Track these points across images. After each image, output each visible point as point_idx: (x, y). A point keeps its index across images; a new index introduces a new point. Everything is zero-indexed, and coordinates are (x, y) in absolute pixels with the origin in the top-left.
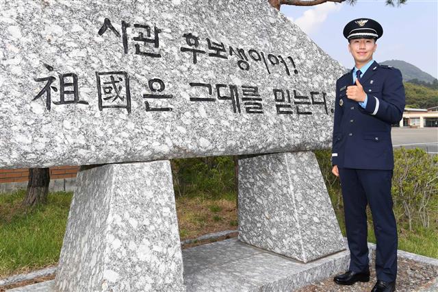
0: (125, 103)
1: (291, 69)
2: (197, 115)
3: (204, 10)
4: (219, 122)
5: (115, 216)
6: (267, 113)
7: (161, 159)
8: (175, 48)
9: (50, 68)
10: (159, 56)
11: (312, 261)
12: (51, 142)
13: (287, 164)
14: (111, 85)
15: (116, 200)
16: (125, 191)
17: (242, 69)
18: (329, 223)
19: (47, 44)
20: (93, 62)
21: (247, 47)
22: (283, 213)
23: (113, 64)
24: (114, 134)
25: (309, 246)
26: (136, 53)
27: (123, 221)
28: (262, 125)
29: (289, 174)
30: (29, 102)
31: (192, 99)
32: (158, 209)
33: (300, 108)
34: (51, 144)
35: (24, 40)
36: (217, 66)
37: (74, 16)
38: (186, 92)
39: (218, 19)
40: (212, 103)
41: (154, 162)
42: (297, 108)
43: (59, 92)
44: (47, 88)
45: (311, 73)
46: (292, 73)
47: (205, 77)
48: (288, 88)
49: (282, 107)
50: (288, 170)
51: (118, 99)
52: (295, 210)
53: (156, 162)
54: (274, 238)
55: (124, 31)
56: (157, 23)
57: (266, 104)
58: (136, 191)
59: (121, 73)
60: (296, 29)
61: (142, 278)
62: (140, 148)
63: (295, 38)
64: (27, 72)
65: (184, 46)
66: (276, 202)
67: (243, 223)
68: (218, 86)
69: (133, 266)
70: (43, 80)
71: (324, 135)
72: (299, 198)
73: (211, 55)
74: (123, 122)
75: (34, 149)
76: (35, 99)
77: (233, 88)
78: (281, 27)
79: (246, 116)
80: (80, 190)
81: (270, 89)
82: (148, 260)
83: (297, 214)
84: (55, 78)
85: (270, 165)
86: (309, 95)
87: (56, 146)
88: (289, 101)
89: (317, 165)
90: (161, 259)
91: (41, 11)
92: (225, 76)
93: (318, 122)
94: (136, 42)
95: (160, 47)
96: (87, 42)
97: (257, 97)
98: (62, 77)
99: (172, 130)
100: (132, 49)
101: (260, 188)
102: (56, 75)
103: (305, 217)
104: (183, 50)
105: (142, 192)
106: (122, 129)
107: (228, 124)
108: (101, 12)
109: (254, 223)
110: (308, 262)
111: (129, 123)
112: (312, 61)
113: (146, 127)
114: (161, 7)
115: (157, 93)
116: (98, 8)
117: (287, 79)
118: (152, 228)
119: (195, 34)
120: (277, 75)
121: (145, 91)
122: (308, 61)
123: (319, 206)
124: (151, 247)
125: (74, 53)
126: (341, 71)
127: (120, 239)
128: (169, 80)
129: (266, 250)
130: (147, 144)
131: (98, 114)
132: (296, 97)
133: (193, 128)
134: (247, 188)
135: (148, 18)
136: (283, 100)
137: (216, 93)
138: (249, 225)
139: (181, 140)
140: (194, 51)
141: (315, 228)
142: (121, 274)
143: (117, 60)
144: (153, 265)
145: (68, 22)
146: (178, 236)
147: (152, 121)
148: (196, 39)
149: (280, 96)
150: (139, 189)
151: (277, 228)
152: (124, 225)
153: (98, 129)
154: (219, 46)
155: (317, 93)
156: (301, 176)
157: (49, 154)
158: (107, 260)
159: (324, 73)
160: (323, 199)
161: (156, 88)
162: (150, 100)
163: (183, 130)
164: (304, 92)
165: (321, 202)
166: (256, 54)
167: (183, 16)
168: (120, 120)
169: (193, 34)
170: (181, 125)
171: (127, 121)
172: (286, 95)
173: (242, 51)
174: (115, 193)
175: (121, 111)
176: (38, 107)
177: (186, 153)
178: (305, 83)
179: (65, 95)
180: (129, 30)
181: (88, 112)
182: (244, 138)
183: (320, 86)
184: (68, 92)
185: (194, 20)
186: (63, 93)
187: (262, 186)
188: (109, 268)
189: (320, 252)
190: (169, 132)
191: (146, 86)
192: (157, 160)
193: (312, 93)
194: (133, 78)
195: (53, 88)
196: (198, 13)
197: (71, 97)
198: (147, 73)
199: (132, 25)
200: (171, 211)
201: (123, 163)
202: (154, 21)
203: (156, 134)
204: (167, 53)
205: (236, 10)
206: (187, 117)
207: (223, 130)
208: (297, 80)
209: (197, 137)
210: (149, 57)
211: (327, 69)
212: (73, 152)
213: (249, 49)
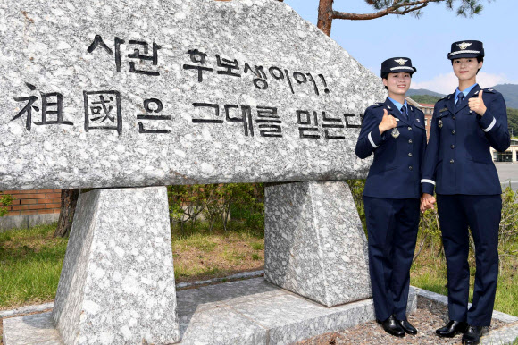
0: (115, 124)
1: (321, 88)
2: (199, 137)
3: (215, 24)
4: (226, 145)
5: (100, 243)
6: (286, 137)
7: (156, 185)
8: (176, 65)
9: (32, 87)
10: (157, 74)
11: (338, 305)
12: (30, 163)
13: (311, 195)
14: (100, 105)
15: (101, 227)
16: (112, 217)
17: (259, 88)
18: (362, 263)
19: (29, 63)
20: (81, 81)
21: (267, 65)
23: (103, 82)
24: (100, 157)
25: (335, 288)
26: (131, 71)
27: (107, 249)
28: (280, 151)
29: (313, 206)
30: (7, 122)
31: (194, 121)
32: (149, 238)
33: (330, 131)
34: (28, 166)
35: (5, 59)
36: (227, 85)
37: (60, 33)
38: (187, 113)
39: (234, 34)
40: (219, 125)
41: (148, 188)
42: (326, 132)
43: (40, 112)
44: (28, 108)
45: (346, 92)
46: (322, 93)
47: (212, 97)
48: (316, 109)
49: (307, 131)
50: (313, 201)
51: (108, 120)
52: (319, 247)
53: (150, 187)
54: (298, 278)
55: (117, 48)
56: (156, 39)
57: (287, 126)
58: (125, 218)
59: (112, 92)
61: (126, 312)
62: (129, 172)
63: (329, 54)
64: (6, 92)
65: (188, 63)
66: (301, 237)
68: (227, 107)
69: (117, 298)
70: (23, 99)
71: (359, 163)
72: (325, 233)
73: (220, 72)
74: (112, 144)
75: (11, 170)
76: (14, 119)
77: (246, 108)
78: (313, 42)
79: (261, 139)
81: (293, 110)
82: (134, 292)
83: (322, 251)
84: (37, 98)
85: (295, 195)
86: (342, 117)
87: (35, 168)
88: (317, 124)
89: (350, 197)
90: (150, 293)
91: (24, 29)
92: (236, 96)
94: (130, 60)
95: (159, 64)
96: (74, 59)
97: (274, 119)
98: (45, 96)
99: (169, 154)
100: (126, 67)
102: (38, 94)
103: (332, 255)
104: (186, 67)
105: (132, 219)
106: (110, 152)
107: (237, 148)
109: (279, 260)
110: (333, 306)
111: (119, 145)
112: (349, 79)
113: (139, 150)
114: (162, 21)
115: (153, 114)
116: (88, 24)
117: (315, 99)
118: (141, 259)
119: (202, 50)
120: (303, 95)
121: (138, 112)
122: (343, 79)
123: (351, 243)
124: (139, 279)
125: (60, 72)
127: (103, 268)
128: (168, 100)
129: (290, 290)
130: (139, 168)
131: (83, 136)
132: (325, 119)
133: (194, 152)
134: (273, 222)
135: (146, 34)
136: (308, 123)
137: (225, 115)
138: (274, 263)
139: (178, 165)
140: (200, 69)
141: (344, 268)
142: (102, 306)
143: (107, 78)
144: (140, 298)
145: (54, 39)
146: (172, 269)
147: (146, 144)
148: (203, 55)
149: (304, 118)
150: (128, 216)
151: (301, 267)
152: (108, 253)
153: (82, 151)
154: (231, 62)
155: (353, 115)
156: (329, 208)
157: (28, 177)
158: (87, 289)
159: (364, 93)
160: (357, 235)
161: (152, 109)
162: (144, 121)
163: (182, 154)
164: (336, 114)
165: (354, 239)
166: (278, 72)
167: (188, 30)
168: (109, 142)
169: (200, 50)
170: (180, 148)
171: (116, 143)
172: (312, 117)
173: (261, 68)
174: (100, 219)
175: (110, 132)
176: (17, 128)
177: (185, 180)
178: (337, 103)
179: (48, 116)
180: (123, 47)
181: (73, 133)
182: (257, 164)
183: (357, 107)
184: (51, 112)
185: (202, 35)
186: (45, 112)
187: (287, 220)
188: (88, 299)
189: (349, 296)
190: (165, 155)
191: (140, 106)
192: (152, 185)
193: (346, 115)
194: (125, 98)
195: (34, 107)
196: (207, 28)
197: (54, 117)
198: (142, 92)
199: (127, 41)
200: (165, 241)
201: (113, 188)
202: (153, 37)
203: (151, 157)
204: (167, 71)
205: (257, 23)
206: (188, 140)
207: (231, 155)
208: (327, 100)
209: (198, 162)
210: (145, 76)
211: (368, 88)
212: (54, 174)
213: (270, 66)
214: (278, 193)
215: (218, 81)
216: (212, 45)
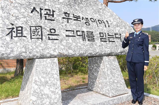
0: (40, 37)
1: (107, 25)
2: (68, 41)
3: (72, 4)
4: (77, 44)
5: (36, 77)
6: (96, 41)
8: (60, 17)
9: (13, 25)
10: (54, 20)
11: (114, 97)
12: (12, 50)
13: (104, 60)
14: (35, 31)
15: (36, 72)
16: (40, 68)
17: (87, 25)
18: (121, 83)
19: (12, 16)
20: (29, 23)
22: (103, 78)
23: (36, 23)
24: (36, 48)
25: (113, 91)
27: (39, 79)
28: (94, 46)
29: (105, 64)
30: (4, 36)
31: (66, 36)
32: (52, 75)
35: (3, 15)
36: (77, 24)
37: (22, 6)
38: (64, 34)
39: (78, 7)
40: (74, 37)
42: (109, 39)
43: (16, 33)
45: (115, 27)
46: (107, 27)
47: (72, 28)
48: (105, 32)
49: (102, 39)
50: (105, 62)
51: (38, 36)
52: (107, 78)
53: (52, 58)
54: (100, 88)
56: (53, 8)
57: (96, 38)
58: (44, 68)
59: (39, 26)
61: (45, 100)
62: (46, 53)
63: (109, 14)
64: (4, 26)
65: (64, 17)
66: (101, 74)
68: (77, 31)
69: (42, 95)
70: (10, 29)
71: (120, 50)
72: (109, 73)
73: (74, 20)
74: (40, 44)
75: (6, 53)
76: (7, 35)
77: (83, 32)
78: (104, 10)
79: (88, 42)
81: (98, 33)
82: (48, 93)
83: (108, 79)
84: (14, 28)
85: (99, 61)
86: (114, 35)
88: (106, 37)
89: (117, 61)
90: (53, 93)
91: (10, 5)
92: (80, 28)
93: (118, 45)
94: (45, 15)
95: (54, 17)
96: (27, 15)
97: (92, 35)
98: (17, 28)
99: (58, 47)
100: (44, 18)
101: (95, 69)
103: (111, 80)
104: (63, 18)
106: (39, 46)
107: (80, 45)
108: (32, 5)
109: (93, 82)
110: (112, 97)
111: (42, 44)
112: (116, 22)
113: (48, 46)
114: (55, 3)
115: (53, 34)
116: (31, 3)
117: (105, 29)
118: (50, 82)
120: (101, 28)
121: (48, 33)
122: (114, 22)
123: (117, 76)
124: (49, 89)
125: (22, 19)
126: (127, 26)
127: (37, 85)
128: (58, 29)
129: (97, 92)
130: (49, 52)
131: (30, 41)
132: (108, 35)
133: (67, 46)
134: (91, 70)
135: (50, 7)
136: (103, 37)
137: (76, 34)
138: (91, 83)
139: (61, 50)
140: (68, 19)
141: (115, 85)
142: (37, 98)
143: (38, 22)
144: (50, 95)
145: (20, 8)
146: (60, 85)
147: (51, 44)
148: (69, 14)
149: (102, 35)
150: (45, 68)
151: (101, 84)
153: (30, 46)
154: (78, 17)
155: (117, 34)
156: (110, 65)
157: (12, 55)
158: (32, 92)
159: (121, 27)
160: (119, 74)
161: (52, 32)
162: (50, 36)
163: (63, 47)
164: (112, 34)
165: (118, 75)
166: (93, 20)
167: (64, 6)
168: (38, 43)
169: (68, 13)
170: (62, 45)
172: (104, 35)
173: (87, 18)
174: (36, 69)
175: (39, 40)
176: (8, 38)
177: (64, 55)
178: (112, 30)
179: (18, 34)
180: (42, 11)
181: (27, 40)
182: (87, 50)
183: (119, 31)
185: (68, 7)
187: (96, 69)
188: (33, 96)
189: (117, 94)
190: (57, 48)
191: (48, 31)
192: (53, 58)
193: (115, 34)
194: (44, 28)
195: (14, 31)
196: (70, 5)
197: (20, 35)
198: (49, 26)
199: (44, 9)
200: (57, 76)
201: (40, 58)
202: (52, 8)
203: (52, 48)
204: (57, 19)
205: (86, 4)
206: (64, 43)
207: (78, 47)
208: (109, 29)
209: (68, 50)
210: (50, 21)
211: (122, 25)
212: (20, 54)
213: (90, 18)
214: (93, 60)
215: (74, 23)
216: (71, 11)
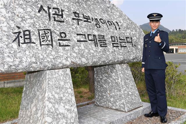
0: (50, 43)
1: (117, 27)
2: (80, 48)
4: (89, 51)
5: (49, 93)
6: (109, 47)
7: (66, 68)
8: (70, 18)
9: (19, 28)
10: (63, 22)
12: (21, 61)
13: (117, 69)
14: (44, 35)
15: (49, 86)
16: (52, 82)
17: (98, 27)
18: (135, 95)
19: (17, 17)
20: (37, 25)
21: (99, 18)
22: (116, 91)
23: (45, 25)
24: (47, 57)
25: (128, 105)
26: (54, 21)
27: (52, 95)
28: (107, 52)
29: (118, 74)
30: (11, 43)
31: (78, 41)
32: (66, 90)
33: (122, 44)
34: (21, 62)
35: (7, 15)
36: (87, 26)
37: (28, 4)
38: (75, 38)
39: (86, 5)
40: (86, 43)
41: (63, 69)
42: (121, 45)
43: (23, 38)
45: (126, 29)
46: (118, 29)
47: (83, 31)
48: (117, 35)
49: (114, 44)
50: (118, 72)
51: (48, 41)
52: (122, 89)
54: (112, 102)
55: (49, 11)
56: (62, 7)
57: (108, 43)
58: (57, 82)
59: (48, 30)
60: (118, 9)
61: (61, 120)
62: (58, 63)
63: (118, 14)
64: (9, 30)
65: (74, 17)
66: (113, 86)
67: (97, 97)
68: (88, 35)
69: (57, 115)
70: (16, 33)
71: (132, 56)
72: (123, 84)
73: (85, 21)
75: (14, 64)
76: (13, 42)
77: (94, 36)
78: (112, 8)
79: (100, 48)
80: (28, 83)
81: (110, 36)
82: (63, 112)
83: (123, 91)
84: (21, 32)
85: (110, 70)
86: (125, 39)
87: (23, 63)
88: (117, 42)
89: (129, 69)
90: (69, 112)
91: (13, 2)
92: (91, 31)
93: (130, 51)
94: (54, 16)
95: (64, 18)
96: (34, 16)
97: (104, 40)
98: (24, 32)
99: (70, 55)
100: (52, 19)
101: (105, 80)
103: (126, 92)
104: (73, 19)
105: (59, 82)
106: (50, 55)
107: (93, 52)
108: (39, 2)
109: (102, 96)
110: (128, 112)
111: (53, 52)
112: (126, 24)
113: (60, 53)
115: (63, 38)
117: (116, 32)
118: (64, 98)
119: (78, 12)
120: (112, 30)
121: (58, 38)
122: (124, 24)
124: (64, 107)
125: (29, 21)
126: (137, 28)
127: (51, 103)
128: (68, 33)
129: (108, 108)
130: (60, 61)
131: (40, 48)
132: (120, 40)
133: (79, 54)
134: (99, 81)
135: (58, 5)
136: (115, 41)
137: (88, 38)
138: (100, 98)
139: (74, 59)
140: (78, 20)
141: (130, 97)
142: (53, 119)
143: (46, 24)
144: (65, 114)
145: (25, 7)
146: (75, 102)
147: (62, 51)
148: (78, 14)
149: (113, 39)
150: (58, 81)
151: (113, 98)
152: (53, 97)
153: (40, 55)
154: (88, 17)
155: (128, 38)
156: (123, 74)
157: (20, 66)
158: (46, 112)
159: (131, 29)
160: (133, 84)
161: (63, 36)
162: (61, 42)
163: (75, 55)
164: (123, 37)
165: (132, 86)
166: (103, 21)
167: (72, 4)
168: (49, 51)
170: (74, 52)
171: (52, 51)
172: (116, 39)
173: (96, 19)
174: (48, 83)
175: (49, 47)
176: (15, 45)
177: (76, 65)
178: (123, 33)
180: (51, 11)
181: (36, 47)
182: (100, 58)
183: (129, 35)
184: (27, 38)
185: (77, 6)
186: (25, 39)
187: (106, 80)
188: (47, 116)
189: (133, 107)
190: (69, 56)
191: (59, 35)
194: (53, 32)
195: (20, 36)
196: (78, 3)
197: (28, 41)
198: (59, 29)
199: (52, 8)
200: (72, 90)
201: (51, 70)
203: (64, 56)
204: (67, 21)
206: (76, 49)
207: (91, 54)
208: (120, 32)
209: (81, 58)
210: (59, 23)
211: (132, 27)
212: (30, 65)
213: (100, 19)
216: (80, 10)
